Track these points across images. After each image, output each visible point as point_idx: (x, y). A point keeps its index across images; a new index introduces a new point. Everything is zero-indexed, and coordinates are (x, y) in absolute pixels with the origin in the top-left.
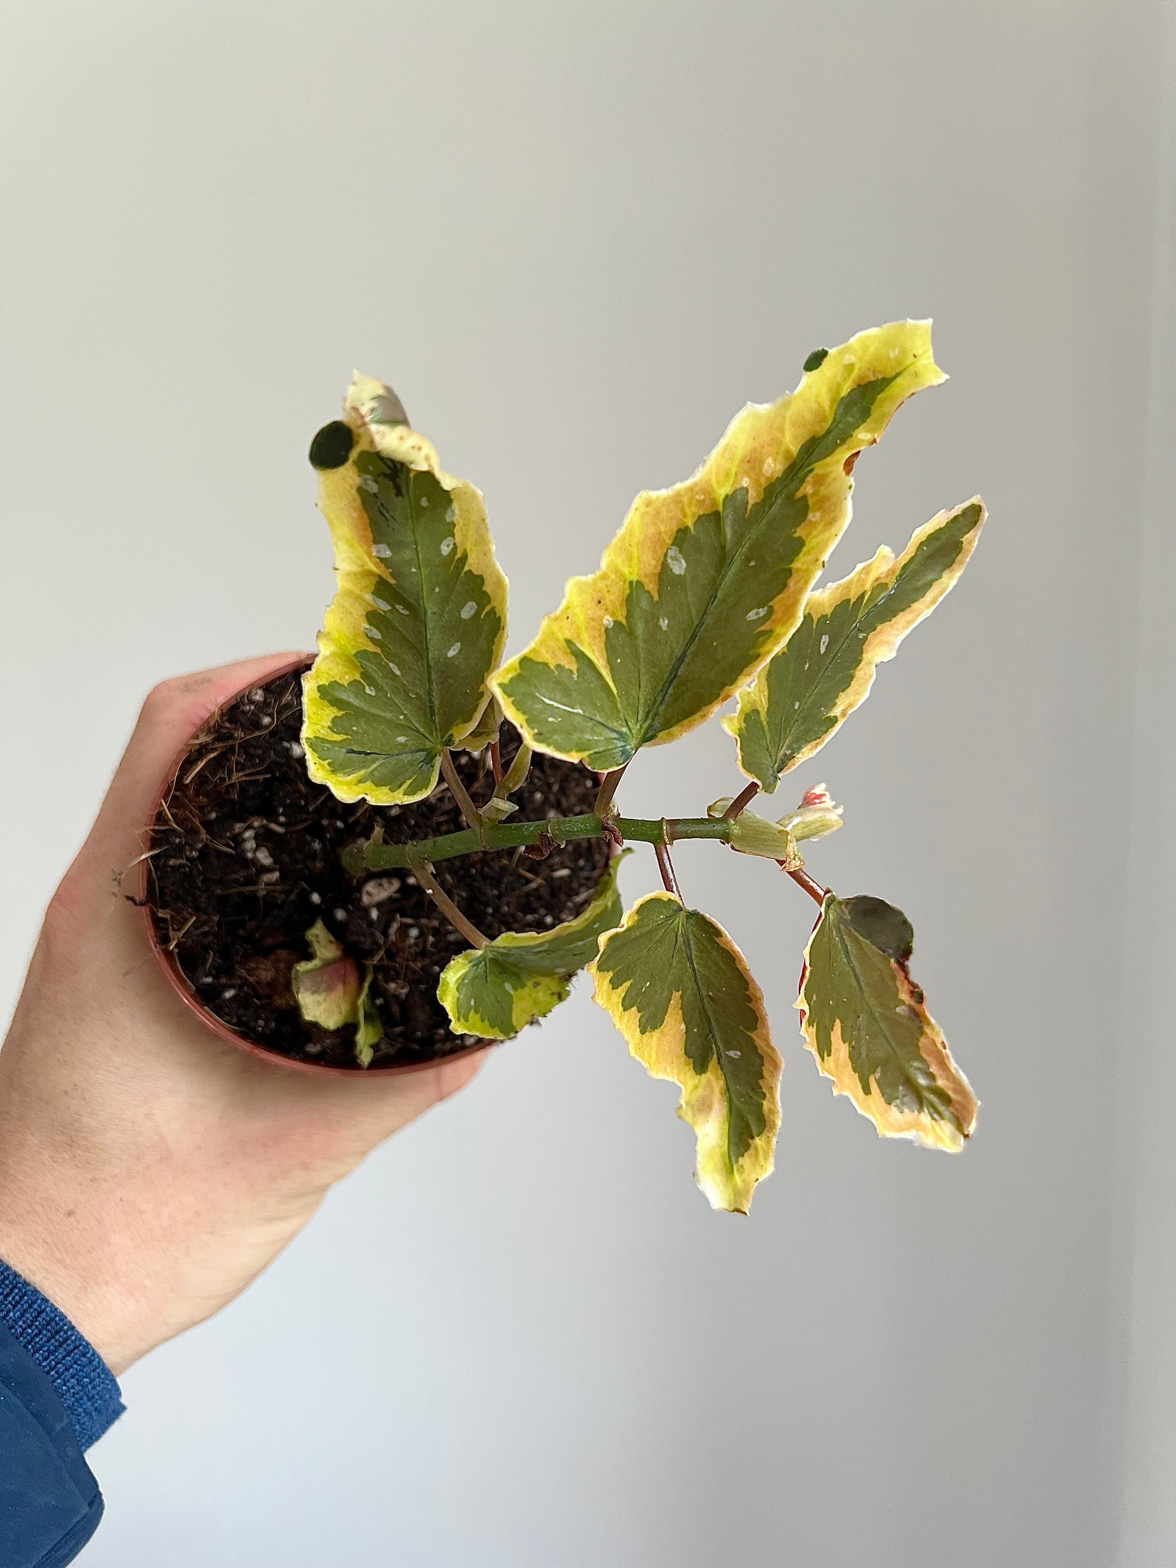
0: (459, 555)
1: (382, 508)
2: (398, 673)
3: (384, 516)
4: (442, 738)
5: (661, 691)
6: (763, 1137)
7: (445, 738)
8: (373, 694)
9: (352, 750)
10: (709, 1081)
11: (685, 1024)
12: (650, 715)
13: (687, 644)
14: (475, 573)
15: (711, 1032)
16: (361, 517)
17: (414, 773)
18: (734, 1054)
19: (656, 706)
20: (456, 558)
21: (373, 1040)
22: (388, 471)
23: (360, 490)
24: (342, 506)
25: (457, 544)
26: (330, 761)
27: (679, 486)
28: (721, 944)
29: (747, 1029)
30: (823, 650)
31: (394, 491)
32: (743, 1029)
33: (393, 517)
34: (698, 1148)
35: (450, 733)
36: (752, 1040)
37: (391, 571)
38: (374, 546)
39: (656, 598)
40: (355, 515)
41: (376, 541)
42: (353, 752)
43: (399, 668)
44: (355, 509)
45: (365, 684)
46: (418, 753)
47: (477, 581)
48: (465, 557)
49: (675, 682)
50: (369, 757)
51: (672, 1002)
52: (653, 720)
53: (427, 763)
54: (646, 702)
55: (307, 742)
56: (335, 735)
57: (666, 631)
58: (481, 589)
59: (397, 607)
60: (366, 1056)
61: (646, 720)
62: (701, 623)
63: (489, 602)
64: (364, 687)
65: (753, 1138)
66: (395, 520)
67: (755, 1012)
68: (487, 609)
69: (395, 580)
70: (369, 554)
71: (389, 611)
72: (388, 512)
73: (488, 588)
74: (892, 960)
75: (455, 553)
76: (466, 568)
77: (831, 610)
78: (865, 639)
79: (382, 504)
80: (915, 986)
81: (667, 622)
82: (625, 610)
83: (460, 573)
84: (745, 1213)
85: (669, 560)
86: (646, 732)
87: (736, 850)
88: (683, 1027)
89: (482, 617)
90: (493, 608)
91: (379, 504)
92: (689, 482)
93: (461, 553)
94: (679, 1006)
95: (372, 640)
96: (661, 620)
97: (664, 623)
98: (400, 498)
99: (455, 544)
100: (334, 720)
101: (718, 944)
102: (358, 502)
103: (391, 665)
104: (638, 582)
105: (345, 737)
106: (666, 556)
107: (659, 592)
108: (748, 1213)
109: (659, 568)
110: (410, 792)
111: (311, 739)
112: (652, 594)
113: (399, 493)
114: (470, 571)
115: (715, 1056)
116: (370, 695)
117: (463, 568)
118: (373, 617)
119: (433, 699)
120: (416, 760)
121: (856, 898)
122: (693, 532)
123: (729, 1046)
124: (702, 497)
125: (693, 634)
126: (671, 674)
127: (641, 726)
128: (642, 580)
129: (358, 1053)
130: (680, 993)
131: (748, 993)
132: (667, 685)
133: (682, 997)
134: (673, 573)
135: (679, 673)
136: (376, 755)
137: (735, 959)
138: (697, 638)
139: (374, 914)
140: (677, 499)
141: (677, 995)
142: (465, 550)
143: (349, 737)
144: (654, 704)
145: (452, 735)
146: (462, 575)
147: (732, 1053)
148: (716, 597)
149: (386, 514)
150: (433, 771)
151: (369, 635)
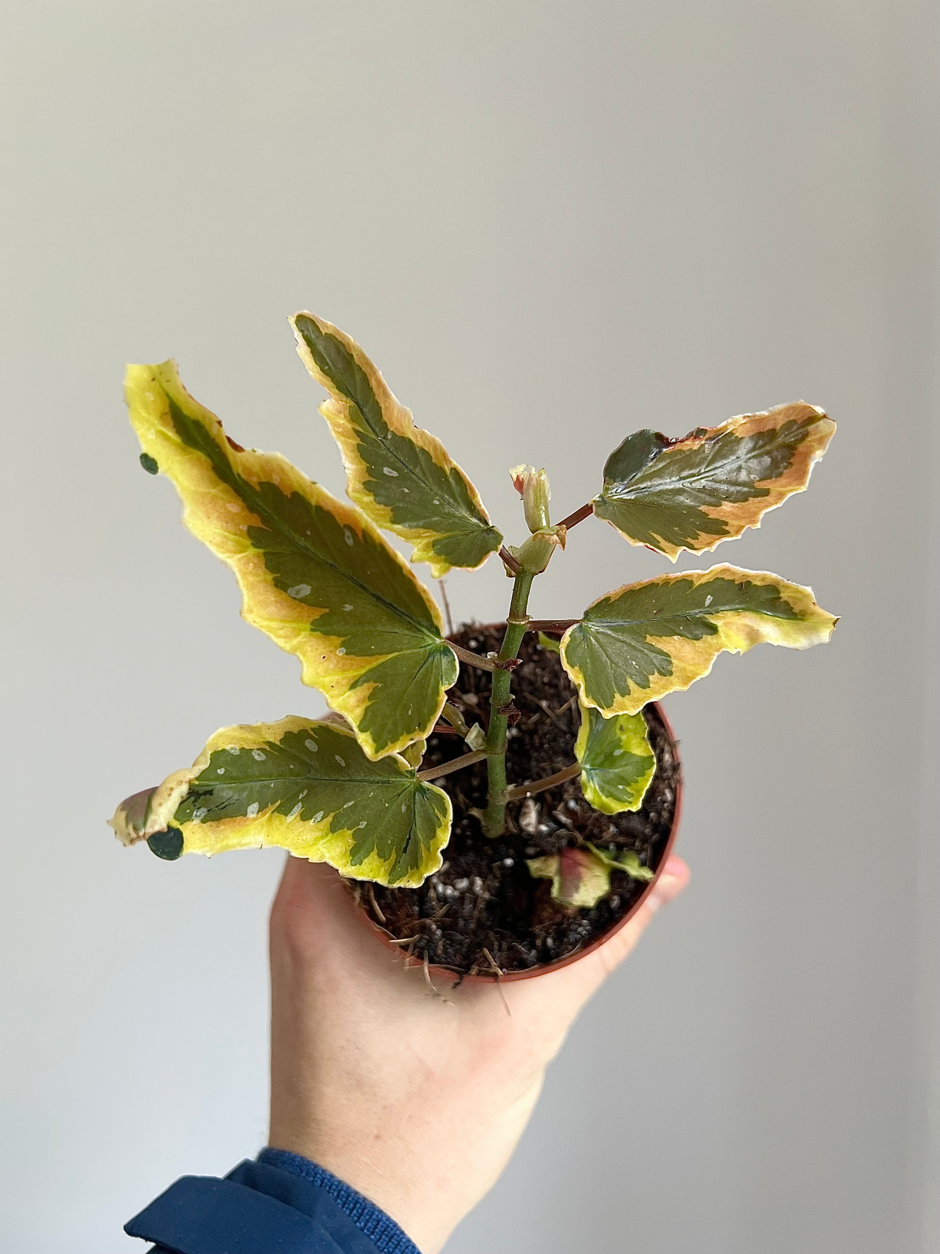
0: (267, 748)
1: (220, 807)
2: (352, 802)
3: (226, 806)
4: (407, 777)
5: (401, 616)
6: (781, 589)
7: (409, 776)
8: (365, 823)
9: (404, 848)
10: (726, 624)
11: (674, 635)
12: (420, 628)
13: (367, 592)
14: (283, 737)
15: (686, 616)
16: (224, 824)
17: (431, 805)
18: (709, 599)
19: (413, 622)
20: (269, 749)
21: (636, 863)
22: (192, 799)
23: (204, 821)
24: (214, 836)
25: (259, 748)
26: (409, 868)
27: (241, 583)
28: (617, 598)
29: (691, 587)
30: (395, 474)
31: (208, 796)
32: (690, 591)
33: (228, 799)
34: (776, 644)
35: (404, 772)
36: (701, 585)
37: (270, 804)
38: (248, 816)
39: (327, 610)
40: (222, 827)
41: (245, 815)
42: (406, 848)
43: (348, 802)
44: (218, 827)
45: (357, 828)
46: (416, 798)
47: (289, 737)
48: (269, 743)
49: (396, 605)
50: (412, 837)
51: (653, 644)
52: (423, 626)
53: (425, 793)
54: (407, 629)
55: (392, 884)
56: (391, 858)
57: (354, 607)
58: (296, 734)
59: (300, 797)
60: (646, 874)
61: (423, 632)
62: (351, 578)
63: (306, 731)
64: (359, 829)
65: (780, 598)
66: (230, 798)
67: (677, 581)
68: (312, 733)
69: (278, 801)
70: (254, 819)
71: (302, 804)
72: (223, 803)
73: (295, 730)
74: (664, 450)
75: (265, 750)
76: (278, 743)
77: (364, 463)
78: (393, 433)
79: (217, 807)
80: (691, 434)
81: (347, 605)
82: (333, 637)
83: (281, 748)
84: (838, 619)
85: (299, 597)
86: (432, 632)
87: (543, 571)
88: (676, 637)
89: (317, 737)
90: (312, 729)
91: (217, 809)
92: (238, 576)
93: (265, 745)
94: (658, 638)
95: (323, 818)
96: (345, 610)
97: (348, 608)
98: (214, 792)
99: (257, 749)
100: (380, 855)
101: (616, 600)
102: (213, 824)
103: (345, 806)
104: (312, 624)
105: (394, 850)
106: (295, 599)
107: (323, 608)
108: (838, 617)
109: (303, 604)
110: (444, 812)
111: (390, 879)
112: (323, 613)
113: (210, 793)
114: (280, 740)
115: (706, 616)
116: (366, 826)
117: (277, 746)
118: (305, 817)
119: (376, 780)
120: (421, 801)
121: (605, 476)
122: (278, 575)
123: (701, 604)
124: (251, 565)
125: (359, 586)
126: (389, 608)
127: (427, 636)
128: (311, 620)
129: (643, 879)
130: (648, 636)
131: (660, 584)
132: (397, 612)
133: (651, 635)
134: (309, 595)
135: (389, 602)
136: (411, 832)
137: (630, 590)
138: (363, 584)
139: (544, 828)
140: (251, 587)
141: (649, 639)
142: (264, 742)
143: (395, 847)
144: (411, 623)
145: (407, 771)
146: (282, 746)
147: (708, 602)
148: (332, 565)
149: (224, 805)
150: (432, 790)
151: (319, 820)
